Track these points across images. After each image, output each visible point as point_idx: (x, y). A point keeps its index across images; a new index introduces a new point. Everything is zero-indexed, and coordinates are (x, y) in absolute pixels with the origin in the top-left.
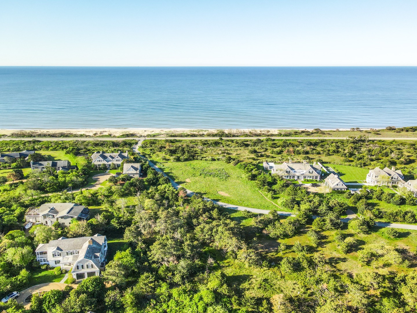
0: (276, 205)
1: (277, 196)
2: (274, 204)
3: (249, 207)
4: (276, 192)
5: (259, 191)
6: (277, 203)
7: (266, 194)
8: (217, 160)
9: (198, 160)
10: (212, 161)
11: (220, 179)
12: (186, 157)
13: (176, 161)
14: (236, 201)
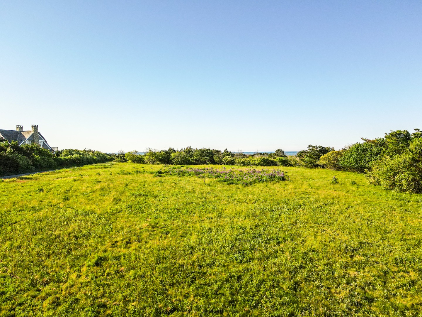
8: (280, 164)
9: (224, 164)
10: (262, 165)
11: (225, 181)
12: (194, 157)
13: (158, 164)
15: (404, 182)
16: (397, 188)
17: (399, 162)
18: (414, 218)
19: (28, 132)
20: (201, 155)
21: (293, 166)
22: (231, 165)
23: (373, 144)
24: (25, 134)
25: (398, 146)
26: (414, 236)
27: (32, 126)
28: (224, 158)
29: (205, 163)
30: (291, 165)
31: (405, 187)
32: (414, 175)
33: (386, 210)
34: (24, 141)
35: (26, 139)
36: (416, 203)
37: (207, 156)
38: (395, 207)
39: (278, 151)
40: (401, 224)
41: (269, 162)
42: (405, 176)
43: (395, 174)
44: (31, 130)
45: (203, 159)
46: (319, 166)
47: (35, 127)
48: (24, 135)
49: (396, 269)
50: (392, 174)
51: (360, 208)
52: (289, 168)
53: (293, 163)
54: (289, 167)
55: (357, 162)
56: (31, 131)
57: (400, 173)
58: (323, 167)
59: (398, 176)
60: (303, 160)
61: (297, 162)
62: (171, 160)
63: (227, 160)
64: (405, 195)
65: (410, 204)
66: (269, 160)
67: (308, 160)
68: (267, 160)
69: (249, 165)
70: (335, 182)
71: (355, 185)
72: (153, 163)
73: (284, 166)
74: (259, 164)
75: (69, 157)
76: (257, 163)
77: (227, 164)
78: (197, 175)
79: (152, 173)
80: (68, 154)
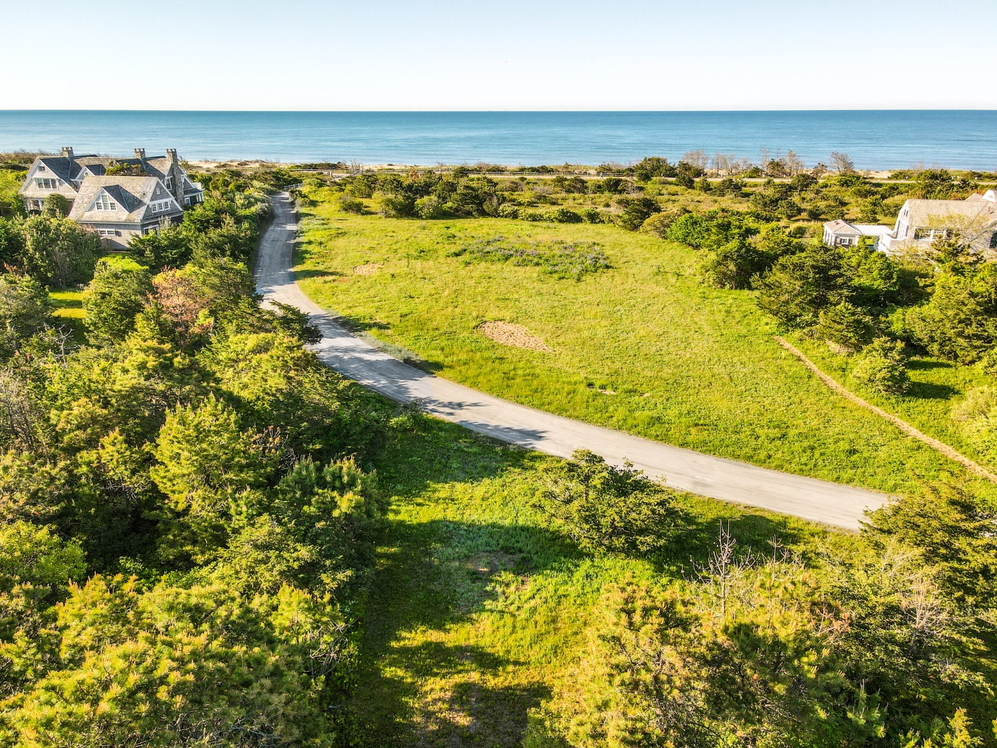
0: (936, 443)
1: (936, 377)
2: (914, 432)
3: (663, 438)
4: (923, 351)
5: (782, 340)
6: (941, 433)
7: (838, 361)
8: (586, 219)
9: (502, 217)
10: (561, 221)
11: (551, 273)
12: (450, 204)
13: (394, 216)
14: (569, 383)
20: (461, 200)
22: (512, 220)
24: (157, 165)
28: (501, 208)
29: (468, 214)
30: (603, 222)
35: (164, 176)
37: (473, 203)
39: (577, 181)
45: (468, 208)
48: (156, 167)
52: (600, 227)
53: (606, 219)
54: (598, 226)
60: (620, 217)
61: (611, 218)
62: (418, 211)
63: (505, 211)
66: (571, 213)
67: (627, 217)
68: (567, 212)
69: (540, 221)
72: (388, 216)
73: (592, 223)
74: (557, 219)
75: (253, 209)
76: (552, 217)
77: (506, 217)
78: (507, 259)
79: (449, 256)
80: (246, 203)
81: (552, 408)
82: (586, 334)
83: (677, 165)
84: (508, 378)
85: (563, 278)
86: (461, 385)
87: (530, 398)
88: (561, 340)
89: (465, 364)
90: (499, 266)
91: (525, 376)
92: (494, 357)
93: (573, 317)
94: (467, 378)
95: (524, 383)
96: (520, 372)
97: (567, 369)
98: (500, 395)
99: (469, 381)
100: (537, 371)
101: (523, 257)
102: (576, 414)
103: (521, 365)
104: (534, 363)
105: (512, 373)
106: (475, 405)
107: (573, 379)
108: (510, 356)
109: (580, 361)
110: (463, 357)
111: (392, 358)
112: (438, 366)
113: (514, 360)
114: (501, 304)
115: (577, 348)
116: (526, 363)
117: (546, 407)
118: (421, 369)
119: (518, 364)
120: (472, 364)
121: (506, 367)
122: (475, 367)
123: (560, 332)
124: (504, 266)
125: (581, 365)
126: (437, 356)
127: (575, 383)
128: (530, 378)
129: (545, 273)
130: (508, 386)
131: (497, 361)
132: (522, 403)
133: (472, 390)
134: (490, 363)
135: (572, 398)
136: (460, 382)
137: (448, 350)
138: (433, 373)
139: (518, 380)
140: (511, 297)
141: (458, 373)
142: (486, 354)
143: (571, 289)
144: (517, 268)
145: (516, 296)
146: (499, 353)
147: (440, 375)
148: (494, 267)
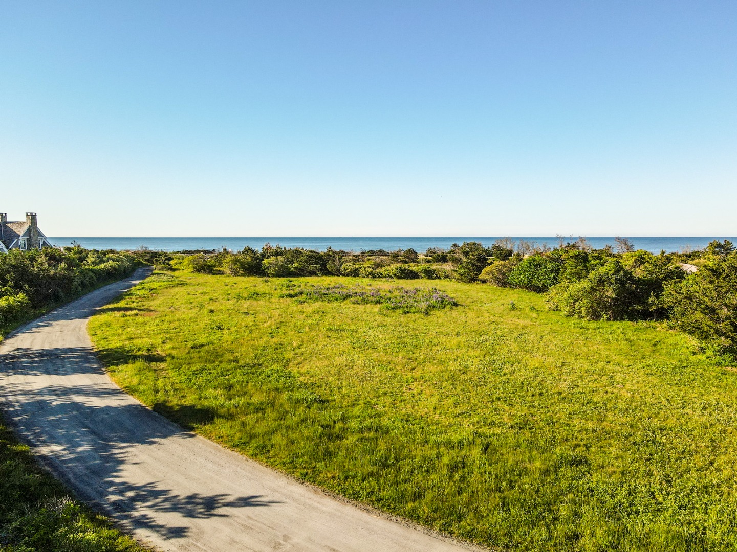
8: (423, 275)
9: (344, 275)
10: (399, 278)
11: (394, 309)
12: (296, 265)
13: (242, 275)
14: (449, 445)
15: (583, 309)
16: (576, 316)
17: (578, 288)
18: (593, 344)
19: (20, 224)
20: (306, 261)
21: (440, 278)
22: (354, 276)
23: (548, 259)
24: (15, 227)
25: (576, 268)
26: (595, 357)
27: (27, 215)
28: (343, 267)
29: (313, 273)
30: (439, 278)
31: (584, 314)
32: (592, 303)
33: (572, 338)
34: (16, 240)
35: (19, 236)
36: (593, 331)
37: (316, 263)
38: (578, 335)
39: (409, 251)
40: (584, 349)
41: (408, 273)
42: (584, 303)
43: (575, 301)
44: (25, 221)
45: (311, 267)
46: (479, 280)
47: (33, 217)
48: (13, 229)
49: (587, 375)
50: (572, 301)
51: (551, 337)
52: (437, 281)
53: (442, 275)
54: (435, 280)
55: (530, 281)
56: (24, 223)
57: (579, 301)
58: (484, 282)
59: (578, 303)
60: (457, 271)
61: (448, 274)
62: (264, 270)
63: (347, 269)
64: (584, 322)
65: (589, 332)
66: (408, 270)
67: (463, 271)
68: (405, 270)
69: (379, 277)
70: (514, 307)
71: (535, 311)
72: (236, 274)
73: (429, 278)
74: (395, 275)
75: (102, 266)
76: (391, 274)
77: (347, 275)
78: (345, 299)
79: (283, 297)
80: (98, 261)
81: (425, 509)
82: (453, 366)
83: (491, 248)
84: (330, 437)
85: (408, 312)
86: (236, 454)
87: (374, 483)
88: (418, 373)
89: (257, 410)
90: (336, 304)
91: (362, 431)
92: (310, 398)
93: (429, 347)
94: (252, 436)
95: (360, 446)
96: (354, 424)
97: (437, 417)
98: (309, 477)
99: (254, 443)
100: (385, 422)
101: (362, 299)
102: (484, 526)
103: (356, 411)
104: (379, 408)
105: (339, 425)
106: (246, 502)
107: (455, 438)
108: (337, 397)
109: (456, 404)
110: (257, 399)
111: (138, 402)
112: (206, 416)
113: (345, 404)
114: (332, 335)
115: (444, 384)
116: (365, 410)
117: (410, 505)
118: (176, 421)
119: (351, 409)
120: (269, 410)
121: (328, 415)
122: (274, 415)
123: (414, 364)
124: (342, 304)
125: (459, 411)
126: (214, 398)
127: (460, 444)
128: (371, 435)
129: (387, 308)
130: (328, 453)
131: (316, 405)
132: (355, 496)
133: (255, 464)
134: (301, 409)
135: (462, 479)
136: (235, 446)
137: (239, 388)
138: (192, 429)
139: (350, 440)
140: (347, 328)
141: (238, 427)
142: (298, 394)
143: (421, 321)
144: (356, 306)
145: (353, 327)
146: (319, 393)
147: (205, 434)
148: (330, 305)
